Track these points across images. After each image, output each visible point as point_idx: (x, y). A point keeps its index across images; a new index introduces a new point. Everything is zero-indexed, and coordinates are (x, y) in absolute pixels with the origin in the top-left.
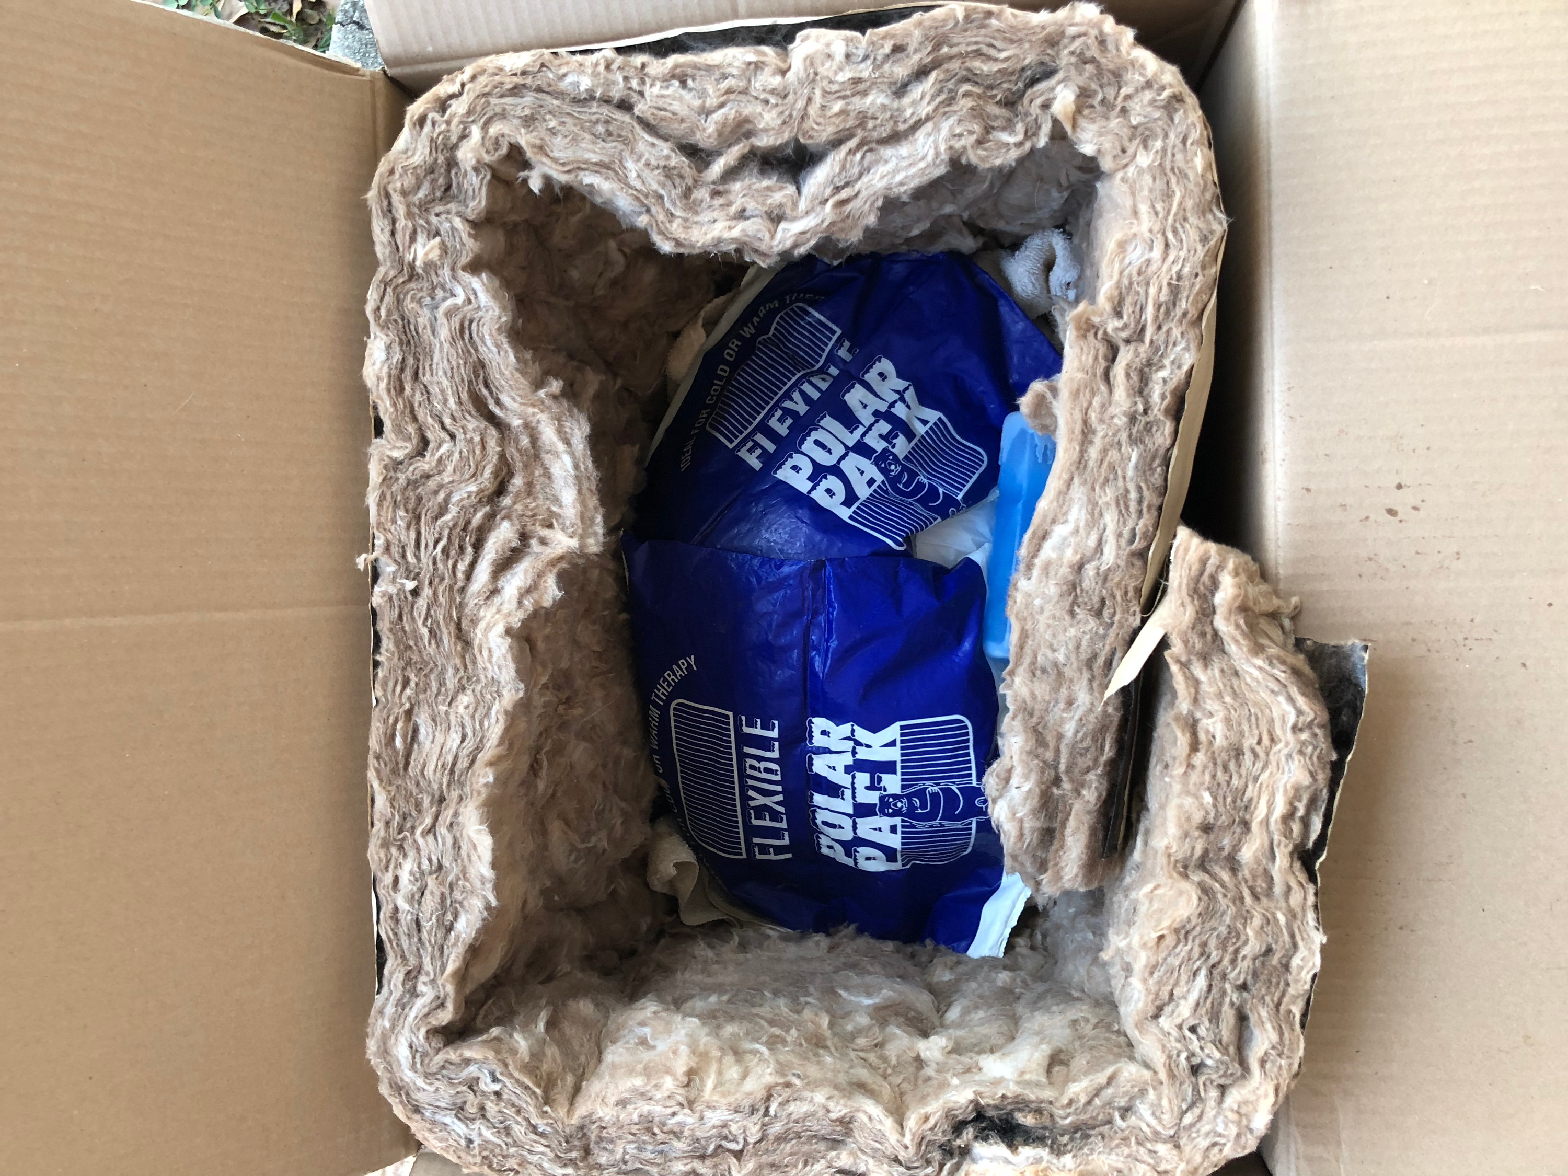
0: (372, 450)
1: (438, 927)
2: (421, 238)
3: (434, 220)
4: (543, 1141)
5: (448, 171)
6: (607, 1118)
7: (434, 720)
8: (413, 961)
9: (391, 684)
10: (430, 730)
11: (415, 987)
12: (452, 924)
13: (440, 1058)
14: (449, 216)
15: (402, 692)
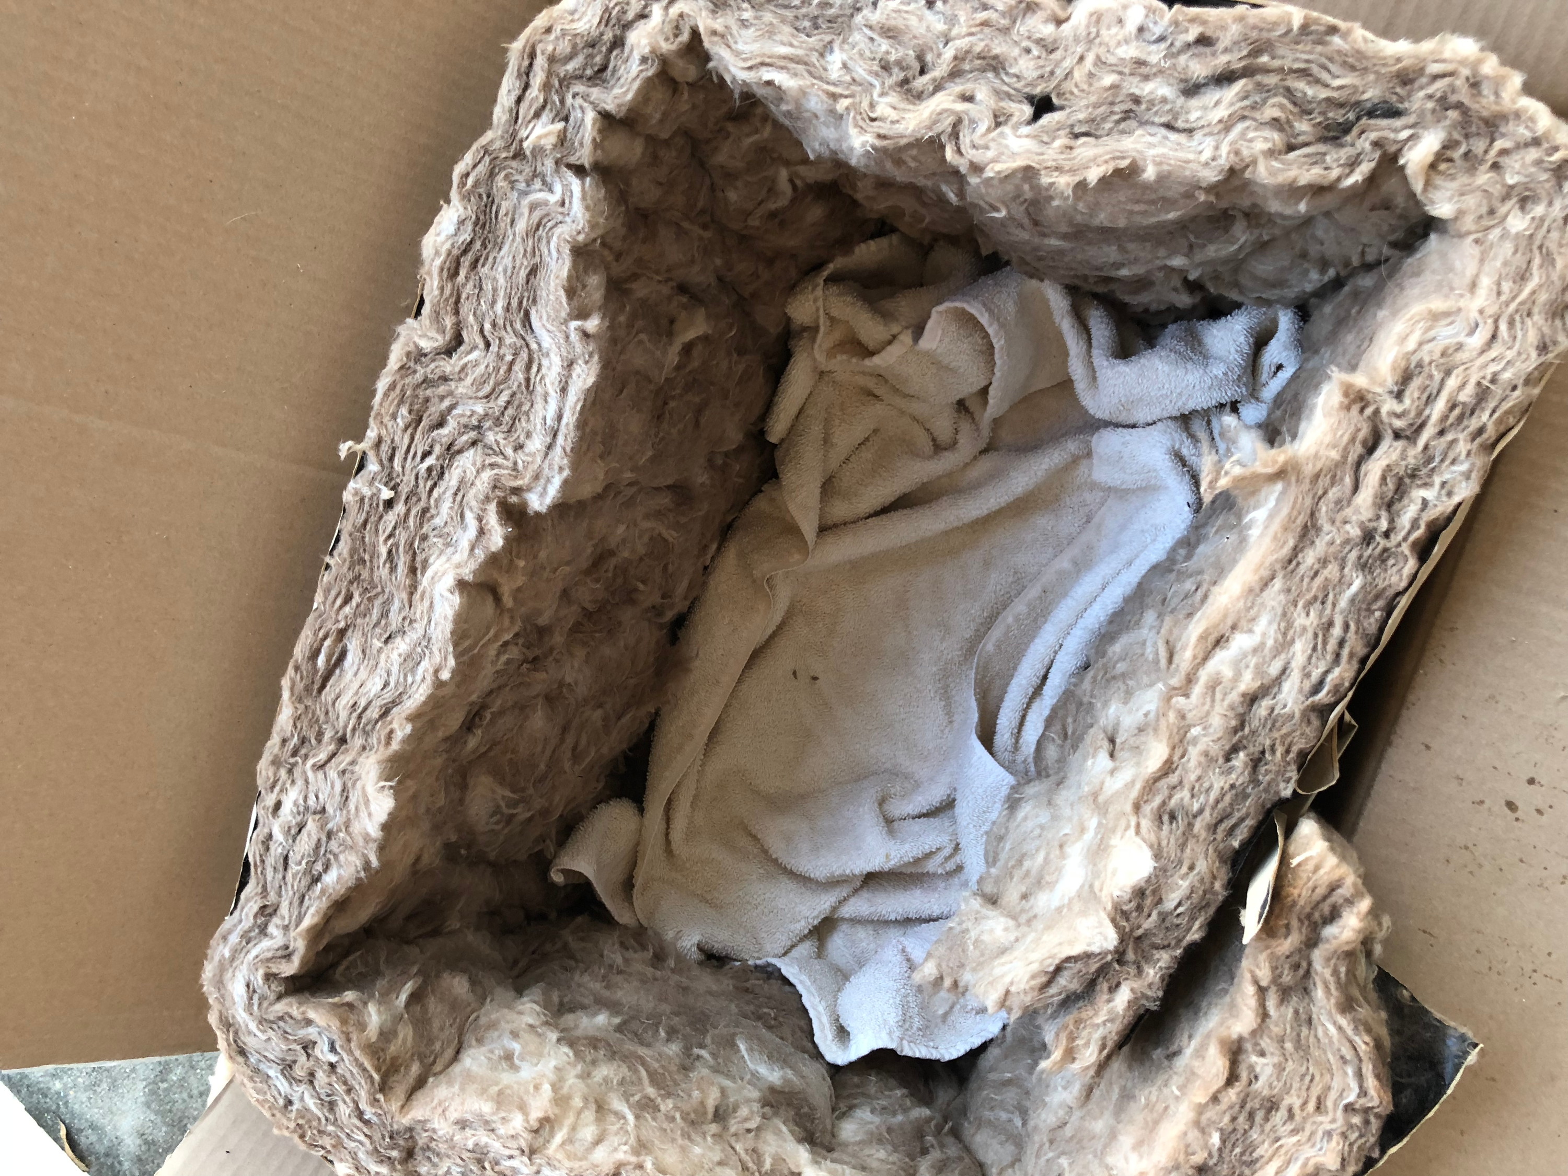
0: (402, 330)
1: (304, 874)
2: (546, 116)
3: (569, 100)
4: (365, 1130)
5: (610, 50)
6: (440, 1133)
7: (364, 652)
8: (272, 897)
9: (333, 593)
10: (357, 662)
11: (266, 925)
12: (320, 875)
13: (280, 1007)
14: (585, 105)
15: (341, 607)
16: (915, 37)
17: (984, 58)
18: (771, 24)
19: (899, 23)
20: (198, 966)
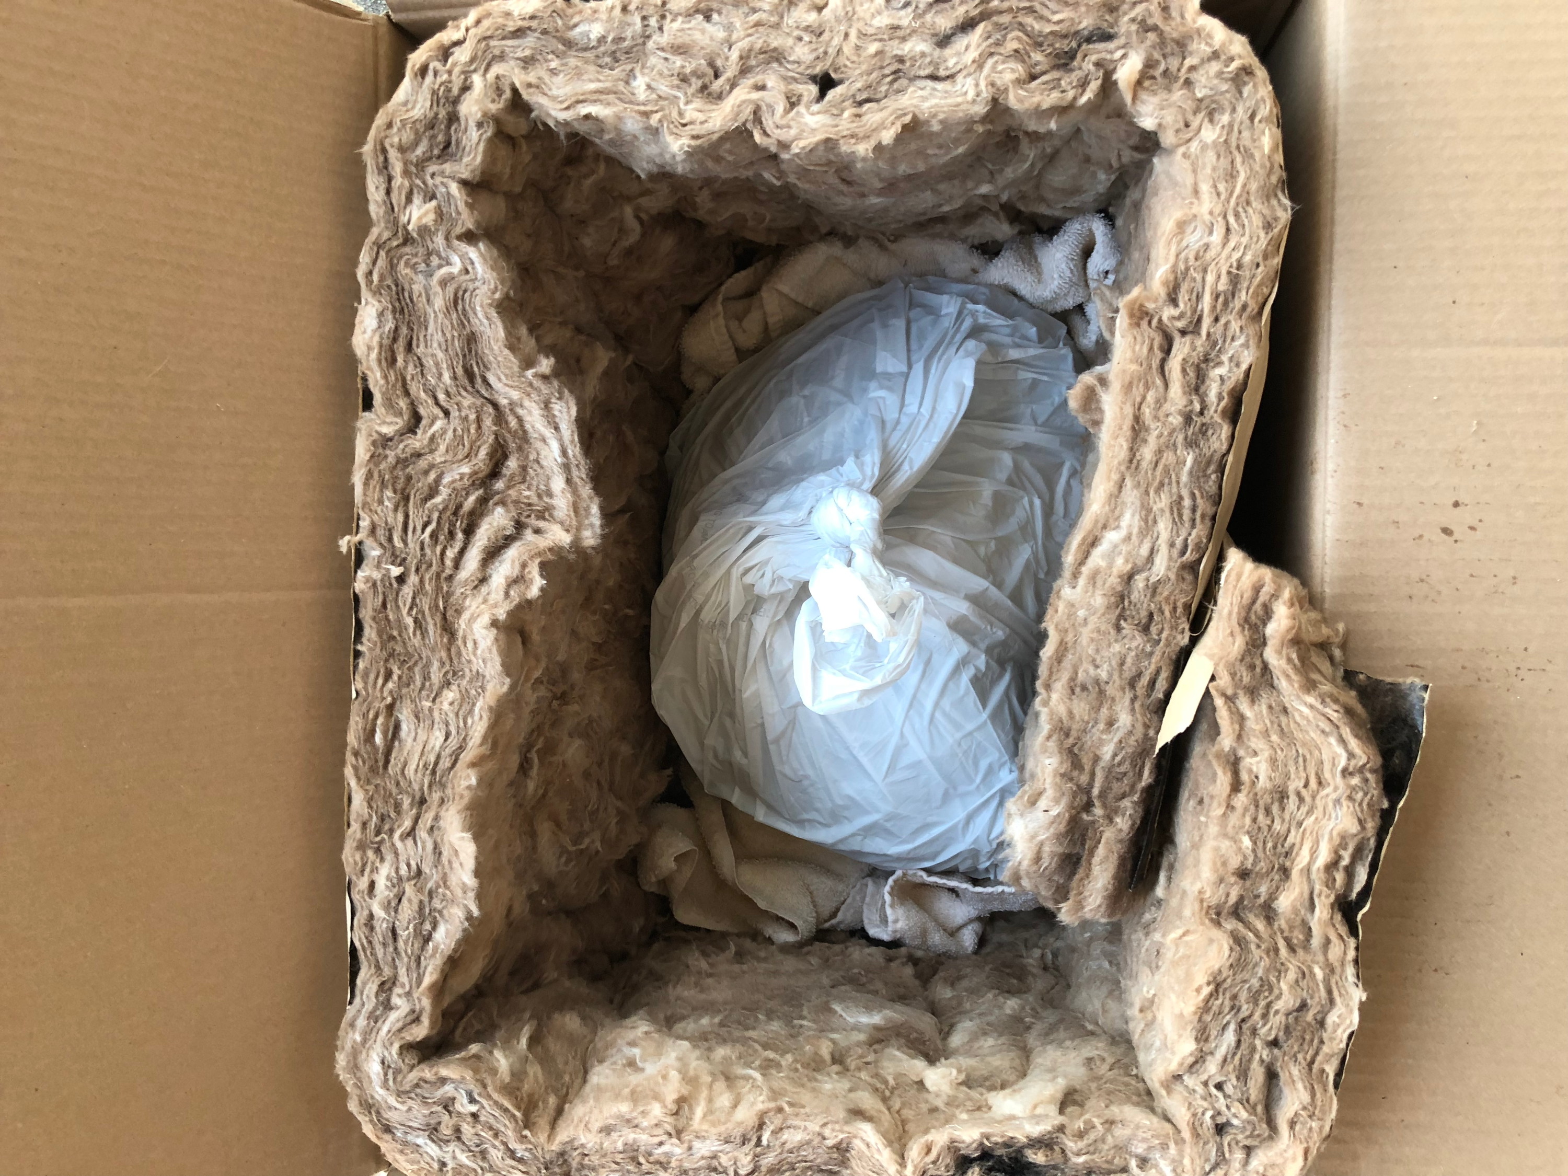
0: (359, 424)
1: (415, 937)
2: (417, 200)
3: (430, 180)
4: (520, 1167)
5: (448, 127)
6: (590, 1145)
7: (417, 717)
8: (387, 972)
9: (372, 676)
10: (413, 727)
11: (388, 1000)
12: (430, 934)
13: (413, 1076)
14: (445, 180)
15: (384, 685)
16: (702, 48)
17: (765, 52)
18: (577, 67)
19: (687, 39)
20: (332, 1060)
